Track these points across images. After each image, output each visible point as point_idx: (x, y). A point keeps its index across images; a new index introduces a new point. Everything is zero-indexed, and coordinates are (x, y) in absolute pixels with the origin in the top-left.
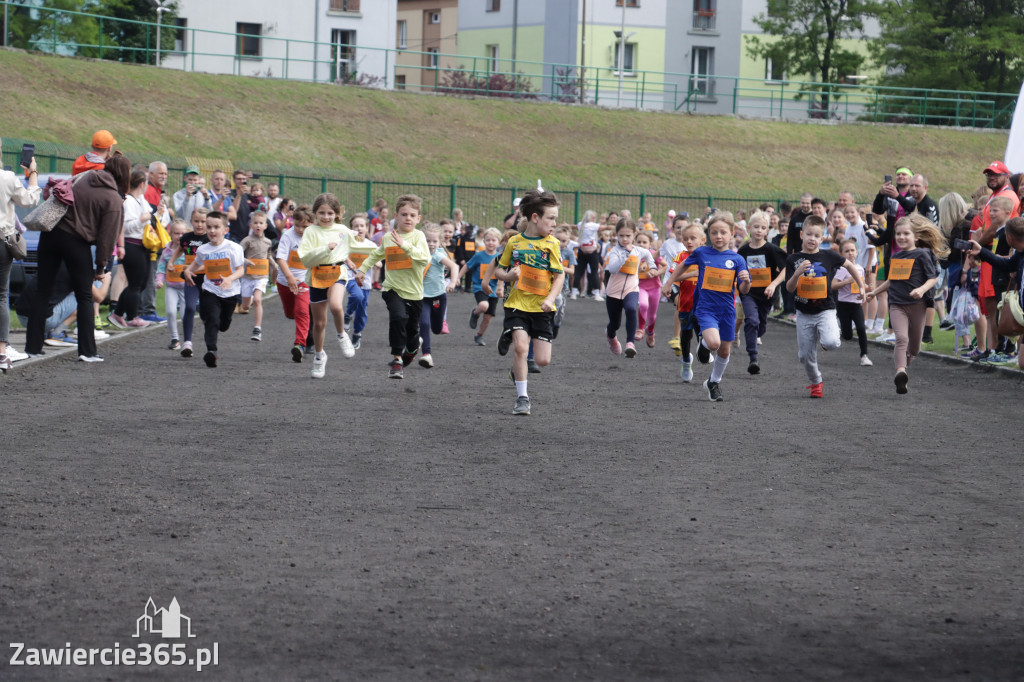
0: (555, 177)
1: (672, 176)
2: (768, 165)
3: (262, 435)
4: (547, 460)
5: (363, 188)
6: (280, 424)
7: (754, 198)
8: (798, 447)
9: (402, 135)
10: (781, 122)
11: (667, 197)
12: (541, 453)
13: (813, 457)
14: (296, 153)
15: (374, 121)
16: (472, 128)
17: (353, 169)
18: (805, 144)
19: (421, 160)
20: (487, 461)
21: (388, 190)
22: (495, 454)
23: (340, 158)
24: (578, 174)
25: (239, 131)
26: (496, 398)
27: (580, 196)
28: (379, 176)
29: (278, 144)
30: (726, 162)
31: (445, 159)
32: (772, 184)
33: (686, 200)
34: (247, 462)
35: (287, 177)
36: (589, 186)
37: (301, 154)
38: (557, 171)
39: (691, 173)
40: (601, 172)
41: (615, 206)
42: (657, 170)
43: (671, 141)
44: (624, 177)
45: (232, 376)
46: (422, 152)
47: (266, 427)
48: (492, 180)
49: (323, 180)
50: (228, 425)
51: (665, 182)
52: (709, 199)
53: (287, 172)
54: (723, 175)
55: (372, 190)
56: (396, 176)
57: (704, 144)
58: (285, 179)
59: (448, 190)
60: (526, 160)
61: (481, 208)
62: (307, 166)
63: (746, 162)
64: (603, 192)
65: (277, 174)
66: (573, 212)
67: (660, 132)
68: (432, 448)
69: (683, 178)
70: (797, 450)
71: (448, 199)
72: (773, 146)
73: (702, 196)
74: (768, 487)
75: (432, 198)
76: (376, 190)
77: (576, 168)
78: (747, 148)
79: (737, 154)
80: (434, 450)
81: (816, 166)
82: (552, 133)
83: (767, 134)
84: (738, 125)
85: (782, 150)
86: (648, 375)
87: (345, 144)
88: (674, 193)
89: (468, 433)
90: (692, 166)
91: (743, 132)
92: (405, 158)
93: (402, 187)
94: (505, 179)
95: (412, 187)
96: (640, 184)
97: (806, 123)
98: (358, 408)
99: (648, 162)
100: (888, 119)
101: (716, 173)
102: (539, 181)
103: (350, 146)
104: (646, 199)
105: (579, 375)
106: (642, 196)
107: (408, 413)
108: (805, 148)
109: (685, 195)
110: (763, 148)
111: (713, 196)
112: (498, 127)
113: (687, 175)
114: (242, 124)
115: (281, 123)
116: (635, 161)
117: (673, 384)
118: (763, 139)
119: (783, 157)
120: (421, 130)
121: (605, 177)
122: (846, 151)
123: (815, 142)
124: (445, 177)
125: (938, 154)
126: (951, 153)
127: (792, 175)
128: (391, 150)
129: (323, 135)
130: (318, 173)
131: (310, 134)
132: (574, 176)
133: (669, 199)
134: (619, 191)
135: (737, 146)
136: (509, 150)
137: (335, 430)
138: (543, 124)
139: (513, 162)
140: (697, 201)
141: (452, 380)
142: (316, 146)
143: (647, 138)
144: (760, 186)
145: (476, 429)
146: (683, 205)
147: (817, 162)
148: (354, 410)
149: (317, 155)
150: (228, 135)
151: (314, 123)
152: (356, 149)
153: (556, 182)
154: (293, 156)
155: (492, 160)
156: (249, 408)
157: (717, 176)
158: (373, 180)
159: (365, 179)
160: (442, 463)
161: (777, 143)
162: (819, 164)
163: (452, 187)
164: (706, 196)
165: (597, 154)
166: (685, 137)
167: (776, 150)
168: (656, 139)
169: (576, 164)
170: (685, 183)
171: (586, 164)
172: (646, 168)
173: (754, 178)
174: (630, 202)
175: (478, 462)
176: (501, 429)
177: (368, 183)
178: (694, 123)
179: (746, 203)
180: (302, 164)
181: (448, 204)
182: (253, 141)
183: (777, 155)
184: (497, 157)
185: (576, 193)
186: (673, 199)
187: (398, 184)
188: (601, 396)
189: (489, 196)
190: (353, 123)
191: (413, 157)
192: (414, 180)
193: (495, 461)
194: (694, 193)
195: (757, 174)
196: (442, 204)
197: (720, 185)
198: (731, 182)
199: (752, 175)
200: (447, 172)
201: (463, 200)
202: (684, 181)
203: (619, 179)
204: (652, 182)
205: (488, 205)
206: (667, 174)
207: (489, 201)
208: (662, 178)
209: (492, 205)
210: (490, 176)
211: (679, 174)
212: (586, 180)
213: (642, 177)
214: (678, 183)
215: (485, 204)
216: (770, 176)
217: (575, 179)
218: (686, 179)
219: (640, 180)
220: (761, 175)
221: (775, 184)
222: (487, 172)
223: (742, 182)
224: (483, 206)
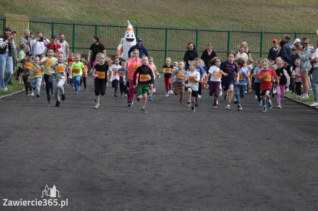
0: (188, 22)
1: (244, 21)
14: (62, 10)
23: (85, 13)
24: (199, 20)
32: (293, 24)
35: (55, 23)
38: (189, 19)
39: (254, 20)
40: (210, 19)
48: (157, 23)
49: (74, 25)
51: (241, 24)
52: (262, 33)
54: (269, 20)
57: (261, 6)
61: (152, 37)
62: (68, 16)
63: (281, 14)
69: (250, 22)
72: (294, 6)
78: (282, 7)
79: (277, 10)
81: (315, 15)
85: (298, 8)
88: (245, 30)
92: (116, 13)
94: (163, 23)
101: (266, 19)
104: (231, 33)
108: (310, 7)
109: (252, 31)
110: (289, 7)
118: (289, 3)
121: (213, 22)
124: (135, 22)
128: (109, 9)
129: (76, 2)
130: (75, 21)
131: (69, 1)
135: (277, 6)
142: (73, 7)
144: (287, 26)
147: (315, 13)
149: (73, 11)
152: (92, 8)
153: (189, 24)
157: (266, 21)
161: (296, 5)
163: (137, 28)
166: (251, 2)
167: (296, 8)
169: (198, 15)
170: (251, 25)
173: (285, 22)
177: (96, 26)
180: (66, 16)
182: (42, 4)
183: (296, 10)
185: (197, 31)
187: (113, 26)
189: (156, 31)
191: (120, 12)
195: (286, 20)
197: (268, 25)
198: (273, 23)
199: (283, 20)
200: (136, 20)
201: (143, 33)
202: (250, 23)
203: (219, 23)
204: (235, 24)
205: (156, 36)
206: (242, 20)
207: (156, 33)
208: (239, 22)
209: (158, 35)
210: (157, 21)
211: (248, 20)
212: (203, 23)
213: (230, 21)
214: (247, 24)
215: (154, 35)
216: (292, 21)
217: (197, 23)
218: (251, 22)
219: (229, 23)
220: (288, 20)
221: (294, 25)
222: (155, 20)
223: (278, 23)
224: (153, 36)
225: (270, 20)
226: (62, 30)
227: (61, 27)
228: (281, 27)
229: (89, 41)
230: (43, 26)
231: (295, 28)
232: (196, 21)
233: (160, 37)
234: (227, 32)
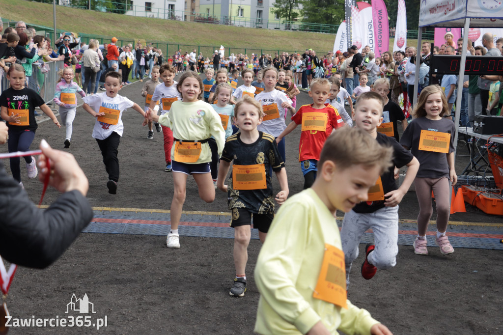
1: (252, 43)
2: (276, 41)
9: (186, 32)
15: (179, 29)
16: (204, 31)
17: (175, 42)
18: (285, 36)
21: (184, 47)
23: (171, 38)
29: (156, 35)
30: (266, 40)
31: (197, 39)
36: (232, 46)
37: (162, 37)
40: (235, 42)
42: (249, 42)
43: (252, 35)
44: (241, 44)
46: (191, 37)
52: (262, 50)
56: (185, 43)
58: (158, 44)
60: (217, 39)
62: (163, 40)
64: (236, 48)
67: (250, 32)
71: (198, 49)
72: (277, 37)
76: (180, 47)
77: (229, 41)
78: (271, 37)
79: (269, 39)
81: (287, 42)
82: (223, 33)
84: (269, 31)
87: (172, 35)
90: (258, 41)
91: (270, 33)
96: (245, 46)
97: (285, 31)
99: (247, 40)
100: (305, 30)
103: (174, 35)
106: (245, 49)
112: (210, 31)
113: (256, 44)
114: (147, 29)
115: (157, 29)
116: (243, 40)
118: (275, 35)
119: (279, 39)
120: (191, 31)
121: (236, 44)
122: (295, 38)
123: (287, 36)
125: (316, 39)
126: (319, 39)
127: (282, 44)
132: (229, 43)
134: (240, 48)
135: (268, 36)
136: (213, 37)
138: (221, 30)
139: (214, 40)
143: (247, 34)
146: (256, 51)
154: (160, 38)
157: (263, 44)
159: (178, 43)
163: (199, 46)
165: (234, 38)
166: (256, 34)
168: (249, 35)
171: (231, 40)
172: (246, 42)
178: (259, 30)
180: (162, 40)
184: (210, 38)
185: (229, 48)
186: (253, 50)
190: (175, 29)
192: (189, 44)
194: (258, 48)
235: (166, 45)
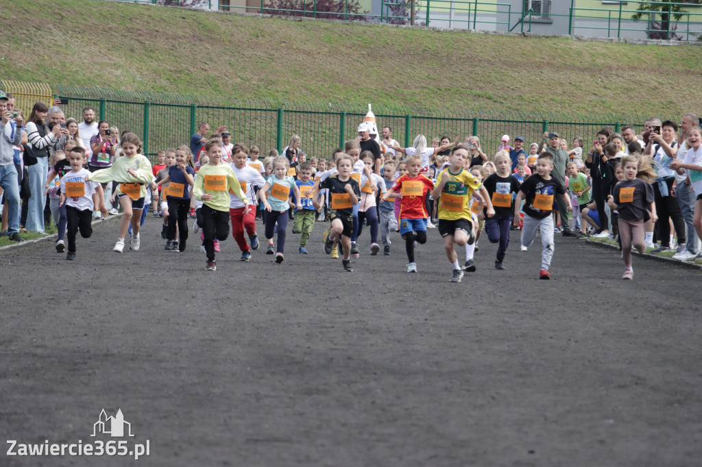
0: (385, 100)
1: (505, 99)
2: (605, 88)
3: (85, 367)
4: (379, 391)
5: (187, 112)
6: (104, 355)
7: (591, 122)
8: (639, 378)
9: (227, 58)
10: (619, 43)
11: (500, 121)
12: (373, 384)
13: (655, 389)
14: (116, 76)
15: (198, 43)
16: (299, 51)
17: (177, 93)
18: (644, 66)
19: (247, 83)
20: (318, 391)
21: (213, 115)
22: (325, 384)
23: (164, 82)
24: (408, 97)
25: (58, 53)
26: (326, 327)
27: (411, 120)
28: (203, 100)
29: (98, 67)
30: (561, 84)
31: (272, 83)
32: (610, 107)
33: (519, 125)
34: (68, 394)
35: (107, 101)
36: (419, 110)
37: (122, 78)
38: (387, 95)
39: (525, 97)
40: (433, 95)
41: (446, 130)
42: (490, 93)
43: (504, 63)
44: (457, 101)
45: (52, 306)
46: (248, 75)
47: (90, 358)
48: (320, 104)
49: (146, 104)
50: (49, 356)
51: (498, 105)
52: (544, 123)
53: (108, 96)
54: (558, 99)
55: (196, 114)
56: (220, 100)
57: (539, 67)
58: (106, 103)
59: (275, 114)
60: (354, 84)
61: (309, 133)
62: (129, 89)
63: (582, 84)
64: (434, 116)
65: (98, 98)
66: (403, 137)
67: (494, 54)
68: (261, 378)
69: (516, 102)
70: (639, 381)
71: (275, 123)
72: (610, 68)
73: (537, 120)
74: (608, 418)
75: (258, 123)
76: (200, 115)
77: (406, 91)
78: (584, 70)
79: (573, 76)
80: (263, 381)
81: (656, 88)
82: (382, 56)
83: (604, 55)
84: (574, 47)
85: (620, 72)
86: (482, 303)
87: (168, 68)
88: (508, 117)
89: (297, 363)
90: (527, 89)
91: (580, 54)
92: (230, 82)
93: (227, 111)
94: (333, 103)
95: (237, 111)
96: (471, 108)
97: (645, 44)
98: (183, 338)
99: (481, 85)
101: (551, 96)
102: (370, 105)
103: (172, 69)
104: (478, 123)
105: (411, 304)
106: (474, 120)
107: (236, 343)
108: (644, 69)
109: (519, 120)
110: (601, 70)
111: (548, 120)
112: (326, 50)
113: (521, 98)
114: (61, 46)
115: (102, 46)
116: (467, 85)
117: (509, 313)
118: (600, 61)
119: (621, 79)
120: (245, 53)
121: (436, 101)
122: (687, 72)
123: (655, 63)
124: (272, 102)
127: (631, 98)
128: (216, 73)
129: (145, 58)
130: (141, 97)
131: (131, 57)
132: (404, 100)
133: (503, 123)
134: (451, 116)
135: (573, 68)
136: (337, 73)
137: (160, 361)
138: (372, 46)
139: (342, 85)
140: (532, 125)
141: (281, 309)
142: (138, 69)
143: (480, 61)
144: (597, 110)
145: (307, 358)
146: (517, 129)
147: (656, 84)
148: (180, 341)
149: (138, 78)
150: (46, 57)
151: (136, 45)
152: (180, 72)
153: (386, 106)
154: (114, 79)
155: (320, 83)
156: (71, 339)
157: (552, 100)
158: (197, 104)
160: (272, 394)
161: (615, 65)
162: (659, 86)
163: (279, 111)
164: (541, 120)
165: (428, 77)
166: (519, 59)
167: (614, 72)
168: (489, 61)
169: (407, 87)
170: (519, 107)
171: (416, 88)
172: (479, 92)
173: (590, 101)
174: (463, 127)
175: (309, 392)
176: (332, 359)
177: (192, 107)
178: (528, 44)
179: (582, 127)
180: (123, 88)
181: (275, 129)
182: (72, 63)
183: (615, 77)
184: (325, 81)
185: (407, 117)
186: (506, 123)
187: (223, 108)
188: (433, 326)
189: (318, 121)
190: (177, 46)
191: (239, 80)
192: (240, 104)
193: (325, 392)
194: (529, 117)
195: (594, 97)
196: (268, 129)
197: (555, 109)
198: (567, 105)
199: (588, 98)
200: (274, 96)
201: (290, 125)
202: (518, 104)
203: (450, 103)
204: (485, 106)
205: (316, 130)
206: (500, 97)
207: (317, 126)
208: (495, 101)
209: (320, 129)
210: (318, 100)
211: (513, 98)
212: (416, 104)
213: (474, 100)
214: (512, 106)
215: (313, 129)
216: (608, 99)
217: (405, 103)
218: (520, 102)
219: (472, 104)
220: (598, 98)
221: (612, 107)
222: (314, 96)
223: (577, 105)
224: (311, 131)
225: (560, 97)
226: (115, 118)
227: (114, 112)
228: (584, 112)
229: (174, 142)
230: (75, 111)
231: (614, 114)
232: (402, 99)
233: (325, 133)
234: (472, 122)
235: (140, 109)
